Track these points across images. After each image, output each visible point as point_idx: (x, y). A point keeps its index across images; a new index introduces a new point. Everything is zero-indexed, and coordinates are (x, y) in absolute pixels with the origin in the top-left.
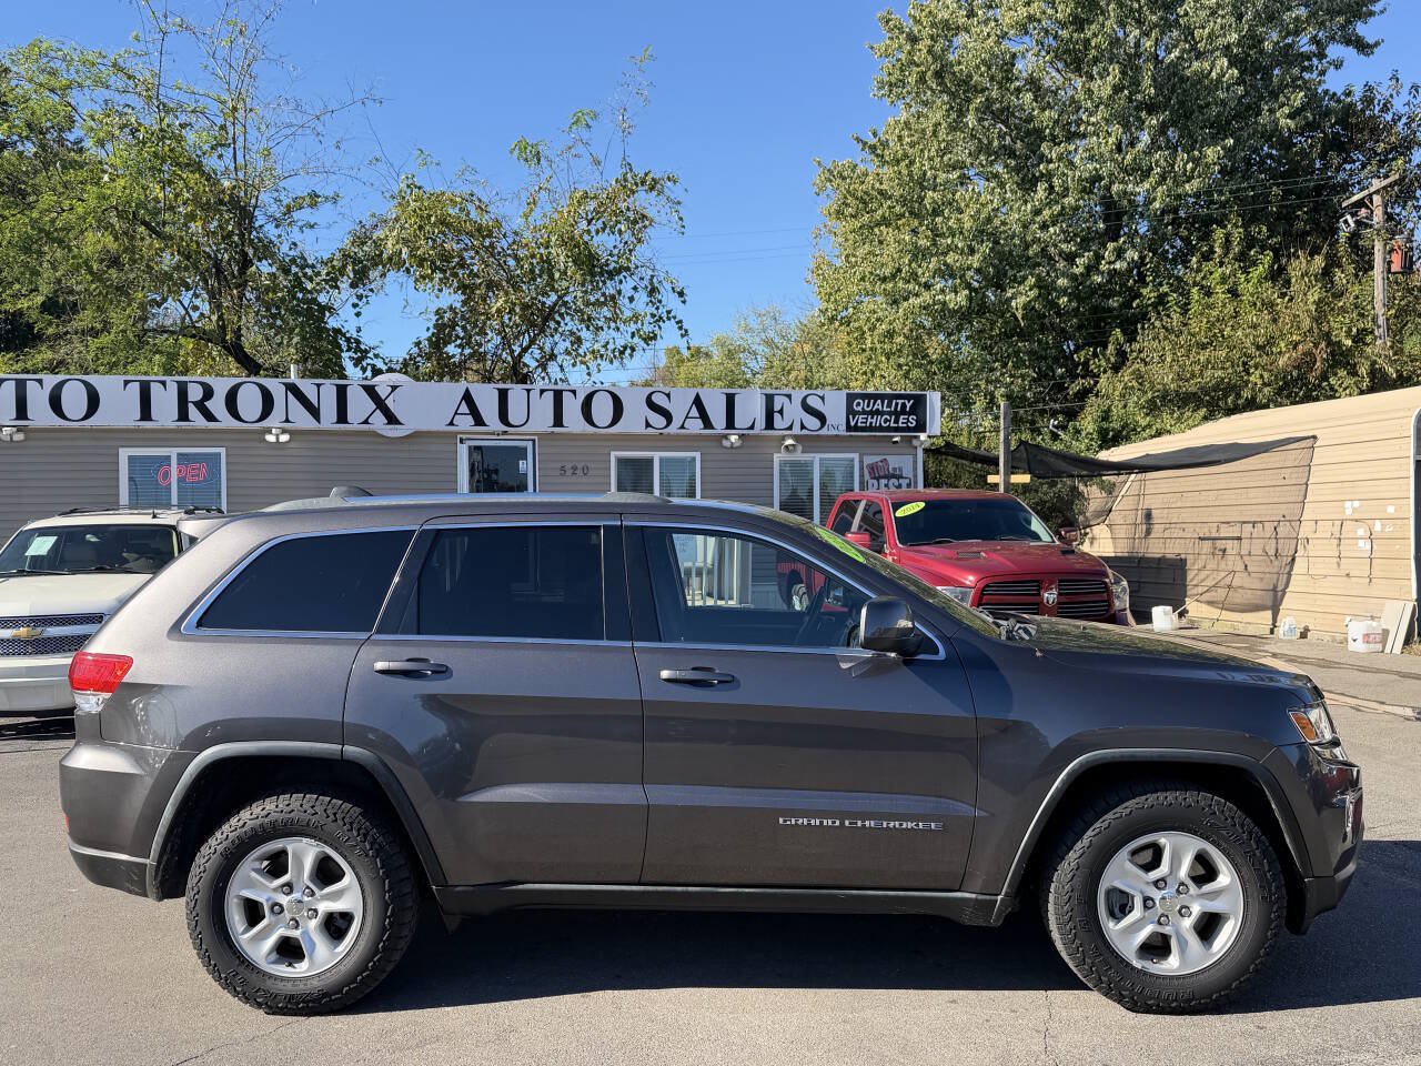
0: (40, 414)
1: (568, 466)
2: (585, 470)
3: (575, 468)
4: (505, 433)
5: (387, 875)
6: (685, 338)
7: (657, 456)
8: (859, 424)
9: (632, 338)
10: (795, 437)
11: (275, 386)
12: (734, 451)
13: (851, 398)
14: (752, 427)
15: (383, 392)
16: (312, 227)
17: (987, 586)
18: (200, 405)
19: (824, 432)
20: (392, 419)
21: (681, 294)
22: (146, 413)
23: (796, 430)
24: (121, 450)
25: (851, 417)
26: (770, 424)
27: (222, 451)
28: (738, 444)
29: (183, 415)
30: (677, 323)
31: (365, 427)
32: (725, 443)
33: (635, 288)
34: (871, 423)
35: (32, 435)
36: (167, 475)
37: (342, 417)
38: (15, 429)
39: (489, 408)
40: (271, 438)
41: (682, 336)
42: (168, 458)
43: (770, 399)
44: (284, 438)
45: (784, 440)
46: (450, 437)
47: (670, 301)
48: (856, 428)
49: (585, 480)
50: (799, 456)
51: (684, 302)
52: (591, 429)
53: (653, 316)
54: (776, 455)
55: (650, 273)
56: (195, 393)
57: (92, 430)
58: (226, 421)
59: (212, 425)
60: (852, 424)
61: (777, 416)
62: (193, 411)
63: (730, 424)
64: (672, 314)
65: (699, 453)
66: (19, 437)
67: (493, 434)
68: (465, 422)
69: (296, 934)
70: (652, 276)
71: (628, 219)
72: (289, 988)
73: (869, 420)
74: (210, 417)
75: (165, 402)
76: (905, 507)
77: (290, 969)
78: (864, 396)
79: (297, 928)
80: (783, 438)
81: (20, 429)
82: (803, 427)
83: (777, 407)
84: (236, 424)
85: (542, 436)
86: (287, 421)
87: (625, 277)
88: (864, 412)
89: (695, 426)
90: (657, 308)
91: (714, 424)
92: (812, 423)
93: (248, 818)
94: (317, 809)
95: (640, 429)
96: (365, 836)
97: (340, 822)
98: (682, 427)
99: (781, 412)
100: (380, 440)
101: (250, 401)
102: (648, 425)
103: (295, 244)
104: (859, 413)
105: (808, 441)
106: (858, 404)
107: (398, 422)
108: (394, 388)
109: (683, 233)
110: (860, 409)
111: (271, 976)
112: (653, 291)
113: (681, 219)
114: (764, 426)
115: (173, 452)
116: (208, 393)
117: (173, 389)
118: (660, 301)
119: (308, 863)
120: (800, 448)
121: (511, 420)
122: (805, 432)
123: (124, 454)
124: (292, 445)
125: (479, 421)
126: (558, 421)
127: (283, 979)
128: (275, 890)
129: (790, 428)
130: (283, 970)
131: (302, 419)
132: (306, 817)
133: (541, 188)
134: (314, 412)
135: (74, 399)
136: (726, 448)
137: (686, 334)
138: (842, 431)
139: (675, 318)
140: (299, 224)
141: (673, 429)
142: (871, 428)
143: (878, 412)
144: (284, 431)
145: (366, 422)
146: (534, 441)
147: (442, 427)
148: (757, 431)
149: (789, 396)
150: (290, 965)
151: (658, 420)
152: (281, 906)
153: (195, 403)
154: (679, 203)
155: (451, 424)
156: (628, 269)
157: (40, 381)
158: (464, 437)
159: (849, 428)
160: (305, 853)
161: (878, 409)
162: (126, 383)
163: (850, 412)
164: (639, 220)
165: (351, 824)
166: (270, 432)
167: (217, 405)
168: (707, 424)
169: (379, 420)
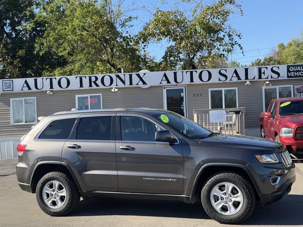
0: (56, 87)
1: (196, 94)
2: (201, 95)
3: (198, 94)
4: (176, 85)
5: (70, 188)
6: (242, 50)
7: (223, 89)
8: (292, 75)
9: (223, 51)
10: (269, 81)
11: (113, 76)
12: (249, 86)
13: (288, 67)
14: (254, 79)
15: (141, 75)
16: (132, 26)
17: (298, 128)
18: (95, 82)
19: (279, 78)
20: (144, 83)
21: (239, 36)
22: (81, 86)
23: (270, 78)
24: (76, 95)
25: (289, 73)
26: (260, 77)
27: (101, 94)
28: (250, 84)
29: (91, 86)
30: (239, 45)
31: (137, 86)
32: (245, 84)
33: (224, 36)
34: (296, 75)
35: (54, 93)
36: (87, 101)
37: (131, 83)
38: (50, 91)
39: (171, 79)
40: (113, 90)
41: (241, 49)
42: (88, 97)
43: (260, 70)
44: (116, 90)
45: (266, 82)
46: (161, 87)
47: (236, 38)
48: (291, 77)
49: (201, 98)
50: (271, 87)
51: (240, 38)
52: (202, 82)
53: (230, 43)
54: (263, 87)
55: (229, 30)
56: (93, 79)
57: (69, 91)
58: (101, 86)
59: (98, 88)
60: (289, 75)
61: (262, 75)
62: (93, 84)
63: (247, 78)
64: (237, 42)
65: (237, 88)
66: (51, 93)
67: (173, 85)
68: (165, 83)
69: (55, 200)
70: (230, 31)
71: (221, 14)
72: (54, 211)
73: (296, 74)
74: (97, 85)
75: (86, 82)
76: (284, 104)
77: (54, 207)
78: (293, 66)
79: (55, 199)
80: (266, 81)
81: (51, 91)
82: (272, 77)
83: (262, 72)
84: (104, 87)
85: (188, 85)
86: (117, 85)
87: (220, 33)
88: (293, 71)
89: (235, 79)
90: (232, 41)
91: (241, 78)
92: (275, 76)
93: (46, 176)
94: (58, 175)
95: (217, 81)
96: (66, 180)
97: (62, 177)
98: (231, 80)
99: (264, 73)
100: (141, 89)
101: (107, 81)
102: (220, 80)
103: (127, 32)
104: (292, 72)
105: (273, 82)
106: (291, 69)
107: (146, 84)
108: (145, 74)
109: (243, 15)
110: (292, 70)
111: (51, 208)
112: (230, 36)
113: (241, 11)
114: (258, 78)
115: (89, 95)
116: (97, 79)
117: (88, 78)
118: (233, 39)
119: (57, 185)
120: (271, 84)
121: (178, 81)
122: (272, 79)
123: (77, 96)
124: (119, 92)
125: (168, 82)
126: (192, 80)
127: (53, 209)
128: (51, 191)
129: (267, 78)
130: (53, 207)
131: (121, 85)
132: (56, 176)
133: (197, 6)
134: (124, 82)
135: (64, 83)
136: (246, 85)
137: (242, 48)
138: (286, 78)
139: (237, 44)
140: (129, 26)
141: (228, 81)
142: (296, 76)
143: (299, 71)
144: (116, 88)
145: (137, 84)
146: (185, 87)
147: (158, 84)
148: (256, 80)
149: (267, 68)
150: (54, 206)
151: (223, 78)
152: (52, 194)
153: (93, 82)
154: (240, 6)
155: (161, 83)
156: (221, 30)
157: (55, 78)
158: (165, 87)
159: (288, 77)
160: (56, 183)
161: (298, 70)
162: (76, 77)
163: (288, 71)
164: (225, 14)
165: (64, 178)
166: (112, 89)
167: (99, 82)
168: (239, 78)
169: (141, 83)
